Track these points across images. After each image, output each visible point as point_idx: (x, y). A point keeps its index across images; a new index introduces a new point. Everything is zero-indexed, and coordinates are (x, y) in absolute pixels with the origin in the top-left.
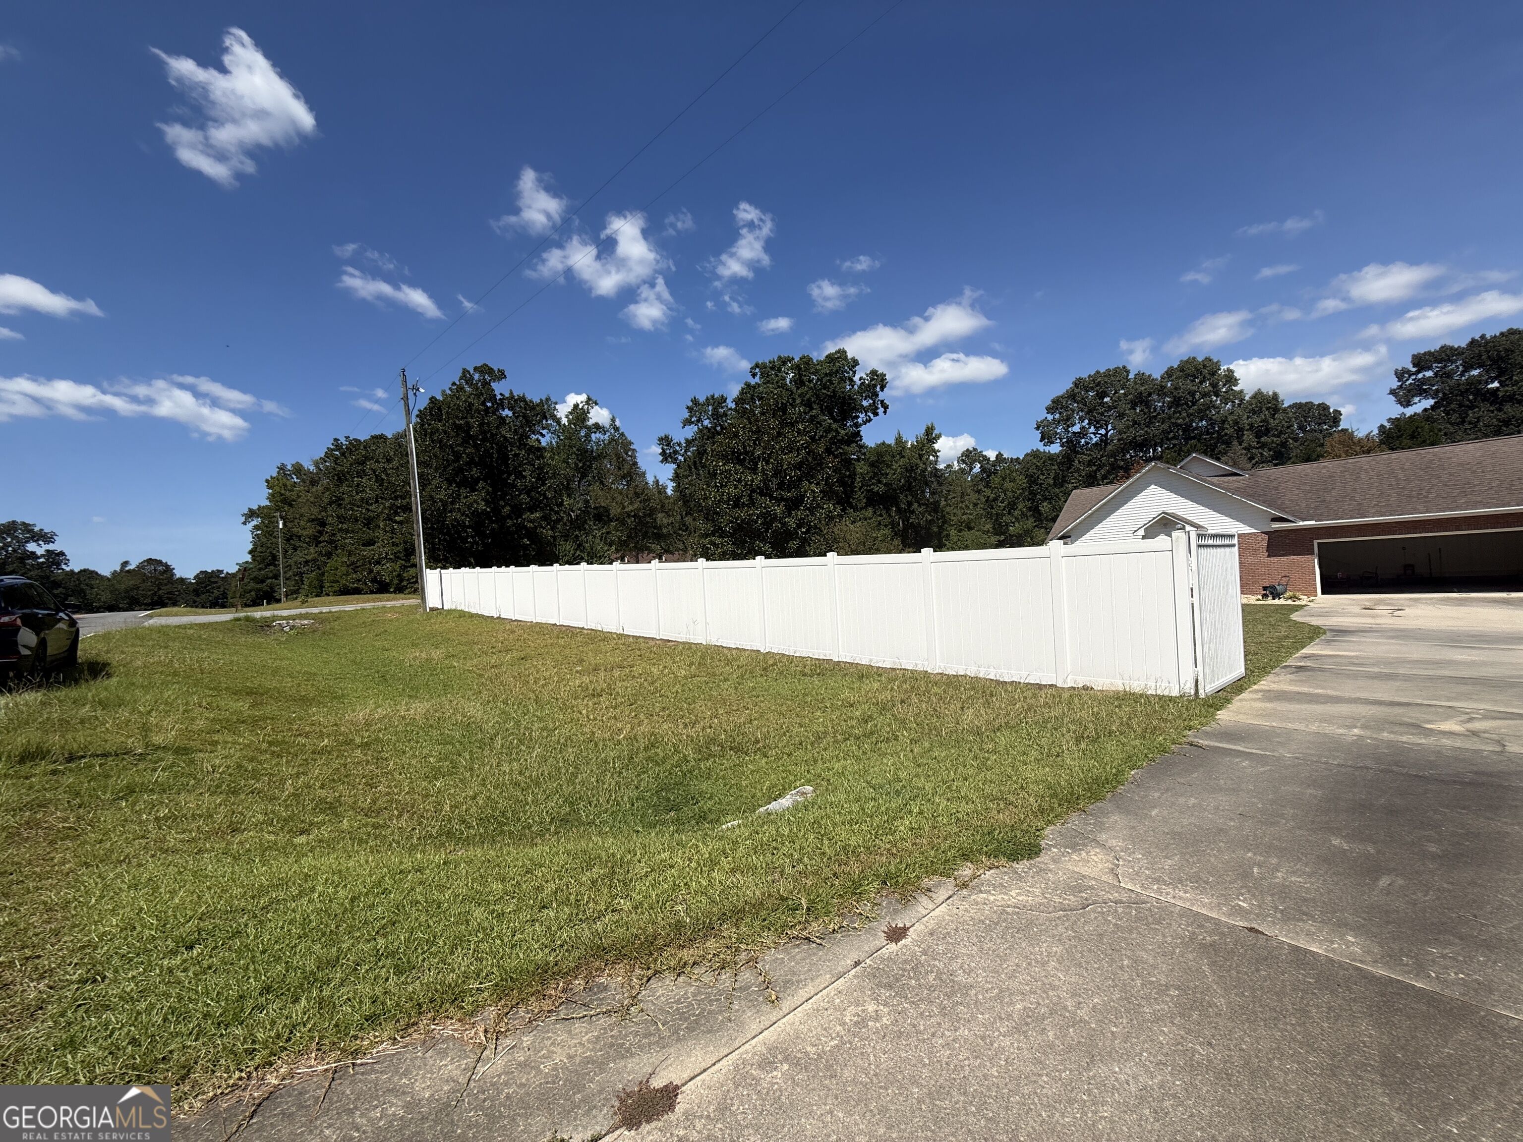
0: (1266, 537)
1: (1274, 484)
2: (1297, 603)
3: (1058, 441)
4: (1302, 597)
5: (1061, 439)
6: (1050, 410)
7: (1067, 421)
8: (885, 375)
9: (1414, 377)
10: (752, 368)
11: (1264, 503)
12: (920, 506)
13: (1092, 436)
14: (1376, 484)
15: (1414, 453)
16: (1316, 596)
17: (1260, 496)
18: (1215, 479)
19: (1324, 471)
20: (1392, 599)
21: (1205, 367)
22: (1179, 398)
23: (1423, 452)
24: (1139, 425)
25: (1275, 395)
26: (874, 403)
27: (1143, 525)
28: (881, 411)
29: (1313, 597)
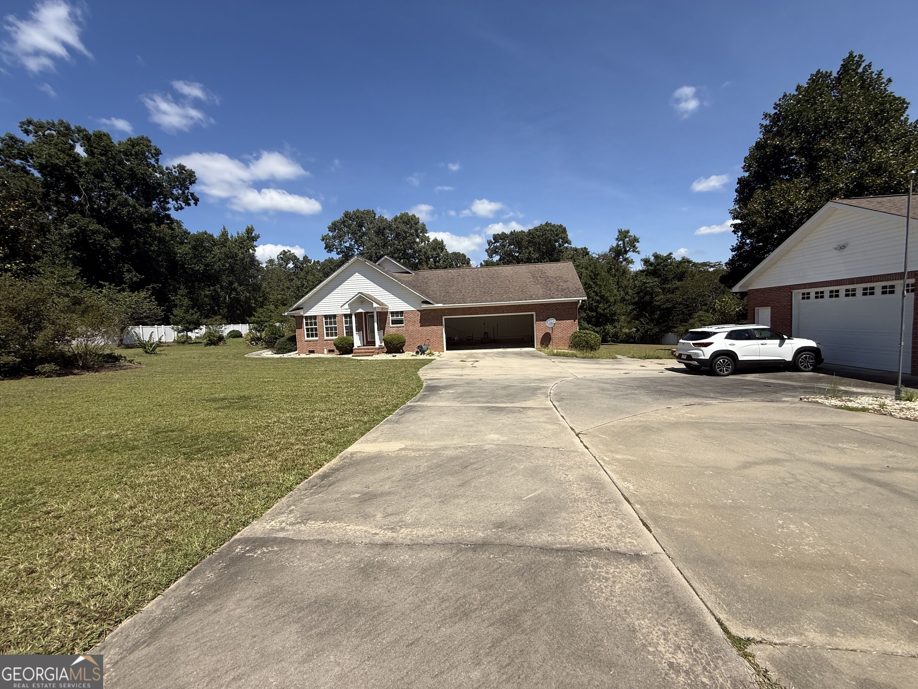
0: (419, 313)
1: (426, 280)
2: (432, 357)
3: (335, 250)
4: (434, 353)
5: (337, 249)
6: (331, 229)
7: (340, 238)
9: (493, 245)
10: (23, 124)
11: (419, 291)
12: (240, 285)
13: (355, 250)
16: (443, 352)
17: (418, 287)
18: (397, 275)
19: (450, 274)
20: (476, 353)
21: (412, 219)
22: (399, 233)
23: (491, 268)
24: (379, 246)
25: (442, 241)
26: (184, 193)
27: (347, 302)
28: (192, 202)
29: (441, 353)
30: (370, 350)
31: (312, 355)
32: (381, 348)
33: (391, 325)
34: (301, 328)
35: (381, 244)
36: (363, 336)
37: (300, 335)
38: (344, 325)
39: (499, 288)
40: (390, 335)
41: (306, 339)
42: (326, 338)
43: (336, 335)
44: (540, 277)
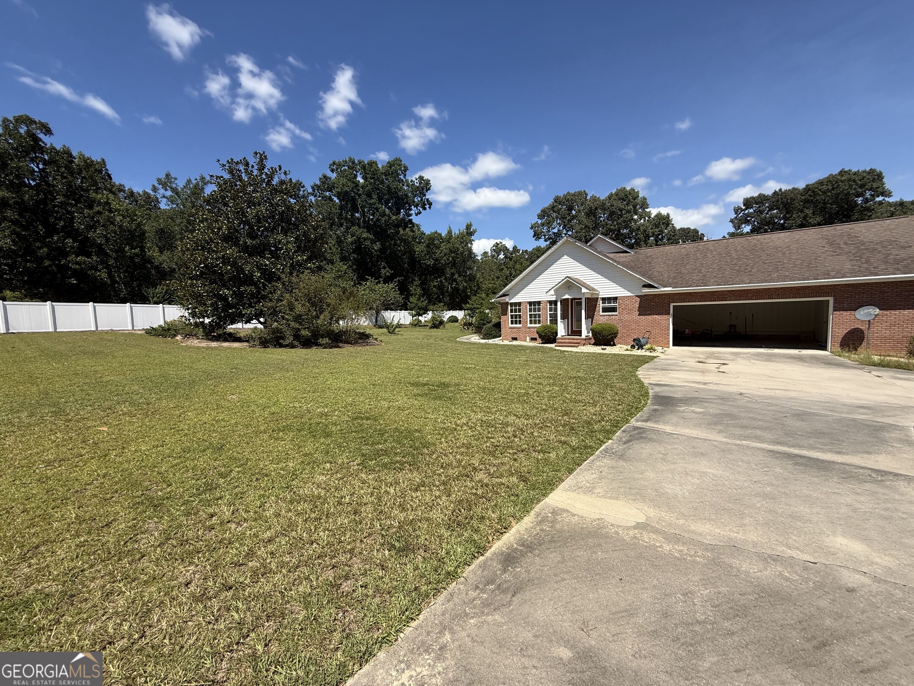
0: (638, 299)
1: (649, 259)
2: (653, 354)
3: (543, 237)
4: (656, 348)
5: (545, 236)
6: (540, 217)
7: (549, 224)
8: (429, 181)
9: (743, 212)
10: (331, 165)
11: (640, 273)
12: (460, 276)
13: (563, 235)
14: (717, 261)
15: (744, 239)
16: (668, 347)
17: (638, 267)
18: (612, 255)
19: (683, 250)
20: (719, 353)
21: (630, 194)
22: (613, 211)
24: (589, 228)
26: (422, 200)
27: (553, 287)
28: (427, 206)
29: (666, 349)
30: (575, 341)
31: (515, 343)
32: (587, 339)
33: (601, 313)
34: (506, 315)
35: (591, 227)
36: (568, 324)
37: (505, 321)
38: (549, 312)
39: (765, 263)
40: (600, 324)
41: (511, 325)
42: (529, 325)
43: (539, 323)
44: (846, 244)
